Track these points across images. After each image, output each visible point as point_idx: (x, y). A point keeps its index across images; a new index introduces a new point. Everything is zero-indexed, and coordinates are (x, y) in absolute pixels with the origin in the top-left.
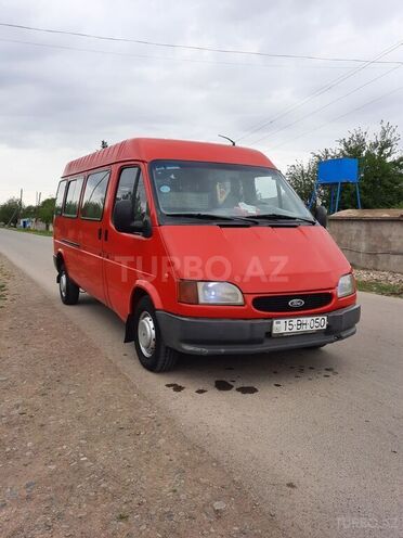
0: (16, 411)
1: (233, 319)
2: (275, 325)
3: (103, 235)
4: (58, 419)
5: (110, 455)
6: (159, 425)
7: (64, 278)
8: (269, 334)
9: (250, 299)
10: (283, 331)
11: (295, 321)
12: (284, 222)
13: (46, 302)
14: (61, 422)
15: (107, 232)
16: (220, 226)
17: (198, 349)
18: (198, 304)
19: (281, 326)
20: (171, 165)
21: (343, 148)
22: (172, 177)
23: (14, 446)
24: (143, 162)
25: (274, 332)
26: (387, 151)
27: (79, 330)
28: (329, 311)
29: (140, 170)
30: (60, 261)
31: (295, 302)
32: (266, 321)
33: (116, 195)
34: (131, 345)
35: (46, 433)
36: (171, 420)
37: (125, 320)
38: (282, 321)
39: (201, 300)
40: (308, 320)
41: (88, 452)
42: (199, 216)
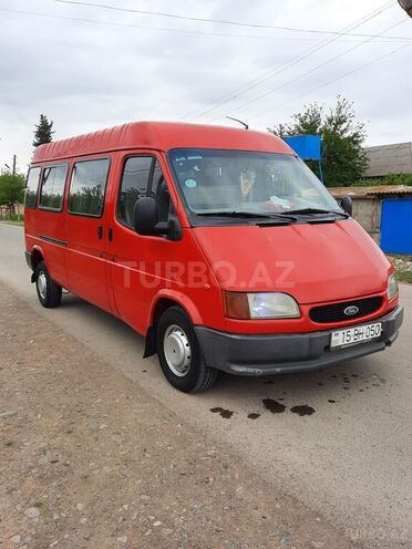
0: (45, 460)
1: (289, 334)
2: (334, 338)
3: (106, 234)
4: (101, 467)
5: (186, 514)
6: (226, 467)
7: (43, 279)
8: (327, 348)
9: (306, 309)
10: (340, 343)
11: (352, 331)
12: (318, 217)
13: (21, 305)
14: (106, 469)
15: (111, 230)
16: (261, 225)
17: (251, 370)
18: (249, 319)
19: (340, 338)
20: (192, 154)
21: (298, 123)
22: (196, 168)
23: (61, 510)
24: (158, 151)
25: (333, 345)
26: (344, 126)
27: (75, 340)
28: (380, 317)
29: (155, 159)
30: (36, 260)
31: (351, 310)
32: (325, 334)
33: (120, 188)
34: (153, 361)
35: (94, 487)
36: (239, 459)
37: (145, 334)
38: (340, 333)
39: (253, 315)
40: (363, 329)
41: (158, 512)
42: (234, 215)
